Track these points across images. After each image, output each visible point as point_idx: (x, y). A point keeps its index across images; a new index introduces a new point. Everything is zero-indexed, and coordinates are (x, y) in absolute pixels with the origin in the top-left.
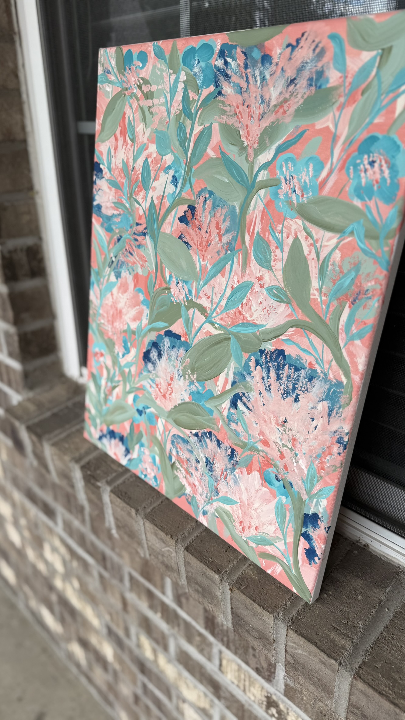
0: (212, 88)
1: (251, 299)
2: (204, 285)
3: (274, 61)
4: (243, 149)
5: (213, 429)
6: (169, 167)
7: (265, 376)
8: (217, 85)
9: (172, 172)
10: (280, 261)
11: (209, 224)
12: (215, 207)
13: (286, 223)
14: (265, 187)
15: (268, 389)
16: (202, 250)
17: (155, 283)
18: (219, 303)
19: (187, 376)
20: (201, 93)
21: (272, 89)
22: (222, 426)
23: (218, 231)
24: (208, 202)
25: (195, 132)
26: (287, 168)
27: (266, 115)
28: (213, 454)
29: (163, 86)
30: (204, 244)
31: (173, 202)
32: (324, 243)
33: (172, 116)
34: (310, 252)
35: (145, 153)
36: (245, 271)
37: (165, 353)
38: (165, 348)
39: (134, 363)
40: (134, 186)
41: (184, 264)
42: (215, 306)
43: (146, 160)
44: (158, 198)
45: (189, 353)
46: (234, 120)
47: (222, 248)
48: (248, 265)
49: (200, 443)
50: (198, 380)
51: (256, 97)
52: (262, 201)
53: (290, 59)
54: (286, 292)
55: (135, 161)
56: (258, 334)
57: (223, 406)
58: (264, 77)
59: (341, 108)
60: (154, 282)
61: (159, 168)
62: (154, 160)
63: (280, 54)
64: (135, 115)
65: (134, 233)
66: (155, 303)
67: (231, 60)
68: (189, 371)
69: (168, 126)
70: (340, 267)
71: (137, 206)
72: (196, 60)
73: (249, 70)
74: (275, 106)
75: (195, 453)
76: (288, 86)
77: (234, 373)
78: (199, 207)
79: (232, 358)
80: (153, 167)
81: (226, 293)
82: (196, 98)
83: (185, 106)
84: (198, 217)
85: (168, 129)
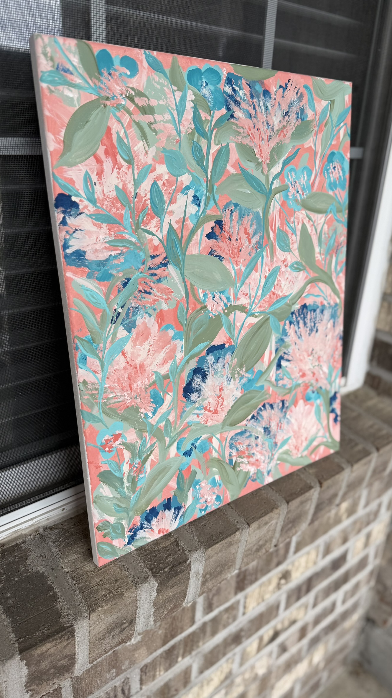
0: (224, 111)
1: (280, 279)
2: (241, 287)
3: (273, 96)
4: (259, 164)
5: (266, 399)
6: (188, 188)
7: (296, 328)
8: (229, 109)
9: (191, 193)
10: (295, 243)
11: (238, 232)
12: (241, 216)
13: (295, 215)
14: (279, 192)
15: (300, 337)
16: (234, 257)
17: (188, 309)
18: (256, 295)
19: (236, 375)
20: (213, 114)
21: (274, 117)
22: (273, 391)
23: (247, 236)
24: (234, 213)
25: (212, 151)
26: (292, 177)
27: (272, 137)
28: (268, 419)
29: (165, 101)
30: (236, 251)
31: (197, 222)
32: (319, 222)
33: (183, 135)
34: (312, 230)
35: (153, 175)
36: (273, 260)
37: (210, 371)
38: (210, 366)
39: (172, 409)
40: (141, 216)
41: (218, 277)
42: (253, 299)
43: (155, 184)
44: (177, 222)
45: (235, 353)
46: (248, 141)
47: (252, 249)
48: (274, 255)
49: (257, 421)
50: (247, 371)
51: (263, 123)
52: (278, 203)
53: (283, 96)
54: (302, 263)
55: (137, 184)
56: (288, 302)
57: (271, 375)
58: (267, 107)
59: (316, 134)
60: (185, 310)
61: (174, 191)
62: (165, 182)
63: (276, 92)
64: (128, 132)
65: (150, 268)
66: (191, 329)
67: (239, 88)
68: (238, 369)
69: (180, 145)
70: (328, 234)
71: (149, 236)
72: (203, 82)
73: (255, 100)
74: (278, 130)
75: (253, 434)
76: (284, 117)
77: (276, 343)
78: (226, 220)
79: (273, 332)
80: (166, 190)
81: (261, 284)
82: (209, 118)
83: (198, 125)
84: (227, 229)
85: (180, 148)
